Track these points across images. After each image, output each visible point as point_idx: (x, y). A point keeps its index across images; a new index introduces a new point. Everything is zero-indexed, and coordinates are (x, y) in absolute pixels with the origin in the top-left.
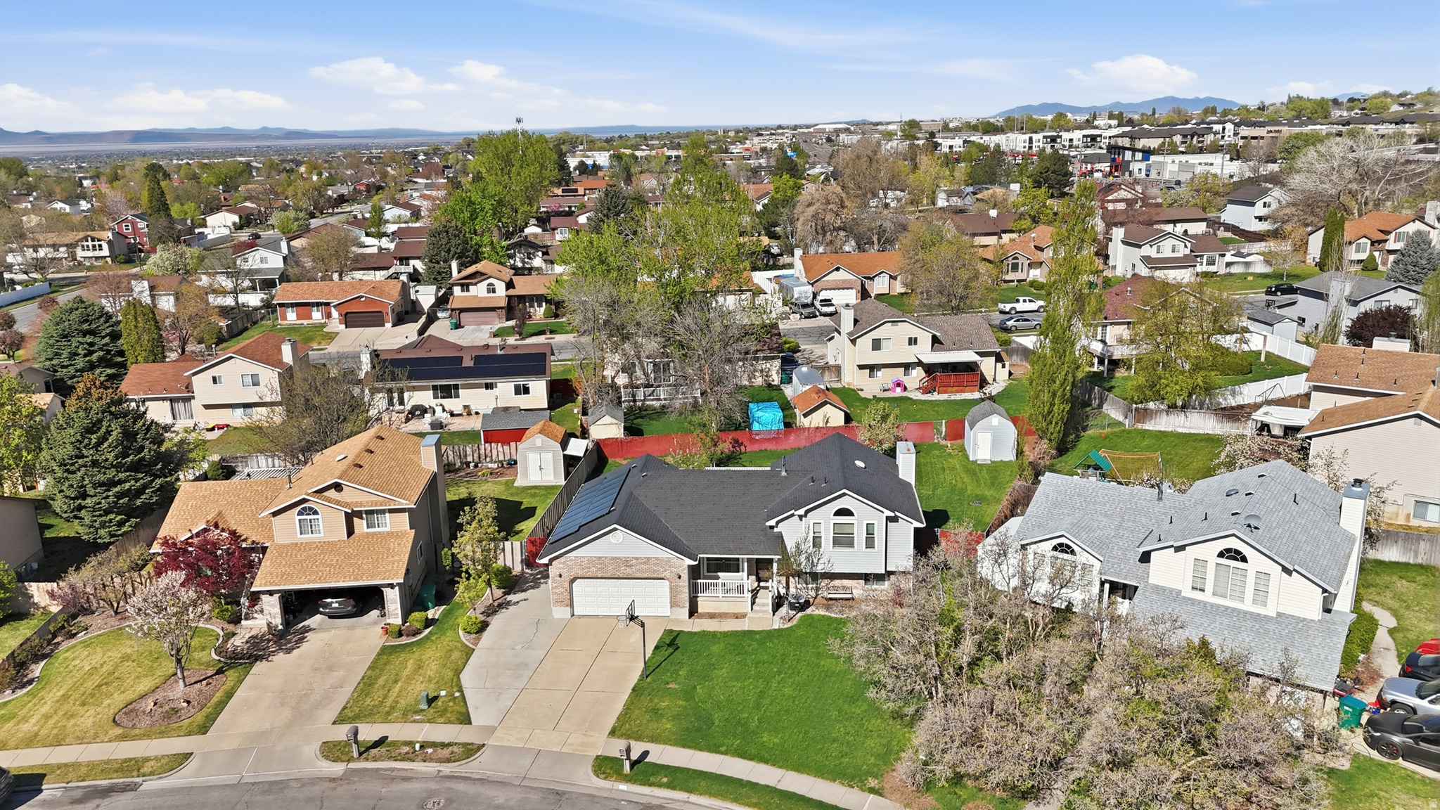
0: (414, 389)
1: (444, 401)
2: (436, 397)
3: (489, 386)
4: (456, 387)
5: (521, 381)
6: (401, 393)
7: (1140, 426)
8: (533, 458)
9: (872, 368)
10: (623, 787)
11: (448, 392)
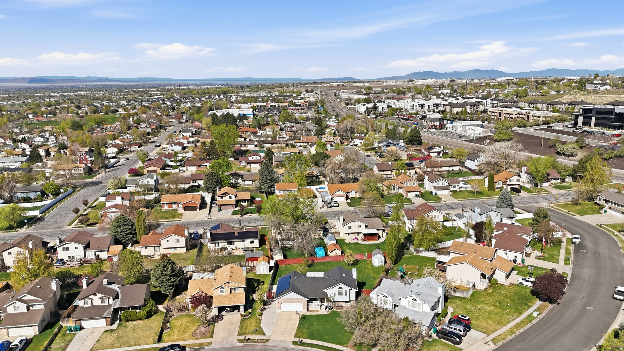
0: (221, 243)
1: (229, 245)
3: (242, 241)
4: (234, 242)
5: (252, 240)
6: (218, 243)
7: (418, 254)
8: (261, 267)
9: (348, 234)
10: (299, 347)
11: (231, 243)
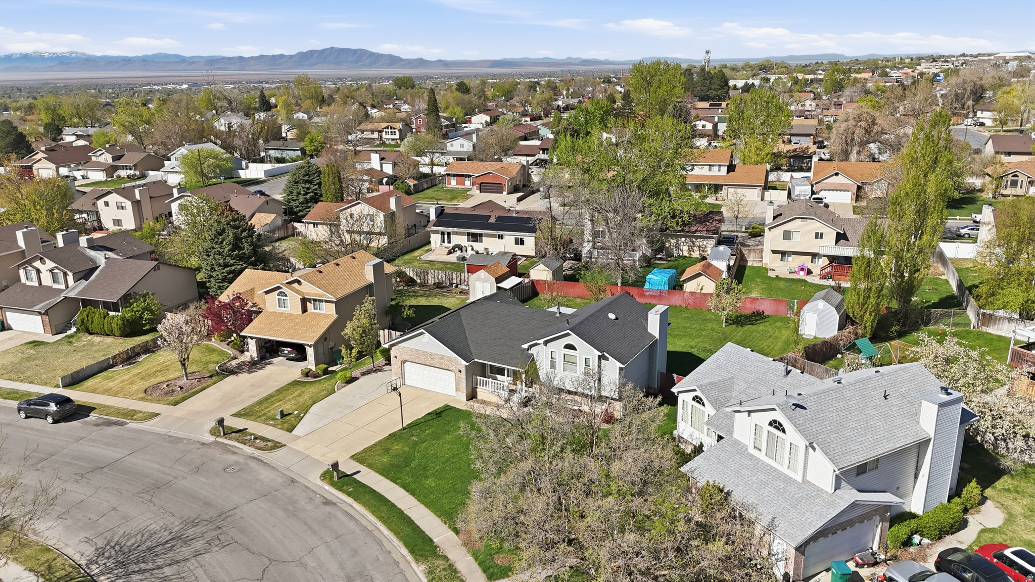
0: (456, 233)
1: (474, 244)
2: (468, 240)
3: (501, 237)
4: (481, 235)
5: (519, 235)
6: (449, 234)
7: (984, 329)
8: (479, 285)
9: (783, 254)
10: (327, 487)
11: (475, 238)
